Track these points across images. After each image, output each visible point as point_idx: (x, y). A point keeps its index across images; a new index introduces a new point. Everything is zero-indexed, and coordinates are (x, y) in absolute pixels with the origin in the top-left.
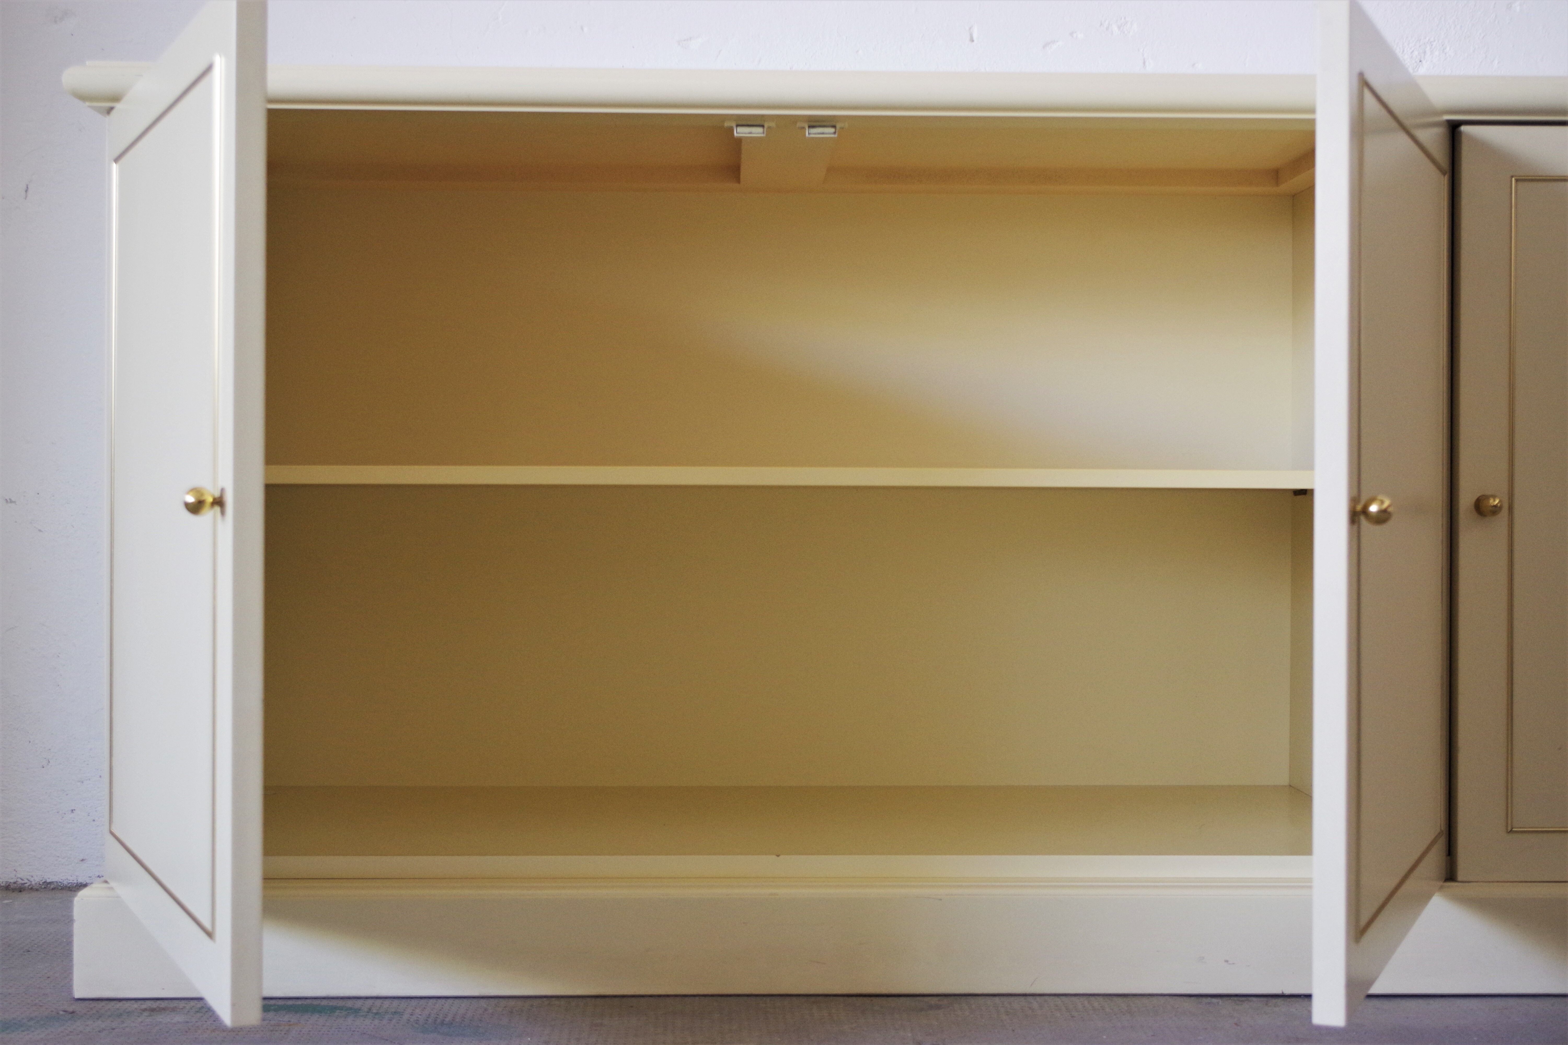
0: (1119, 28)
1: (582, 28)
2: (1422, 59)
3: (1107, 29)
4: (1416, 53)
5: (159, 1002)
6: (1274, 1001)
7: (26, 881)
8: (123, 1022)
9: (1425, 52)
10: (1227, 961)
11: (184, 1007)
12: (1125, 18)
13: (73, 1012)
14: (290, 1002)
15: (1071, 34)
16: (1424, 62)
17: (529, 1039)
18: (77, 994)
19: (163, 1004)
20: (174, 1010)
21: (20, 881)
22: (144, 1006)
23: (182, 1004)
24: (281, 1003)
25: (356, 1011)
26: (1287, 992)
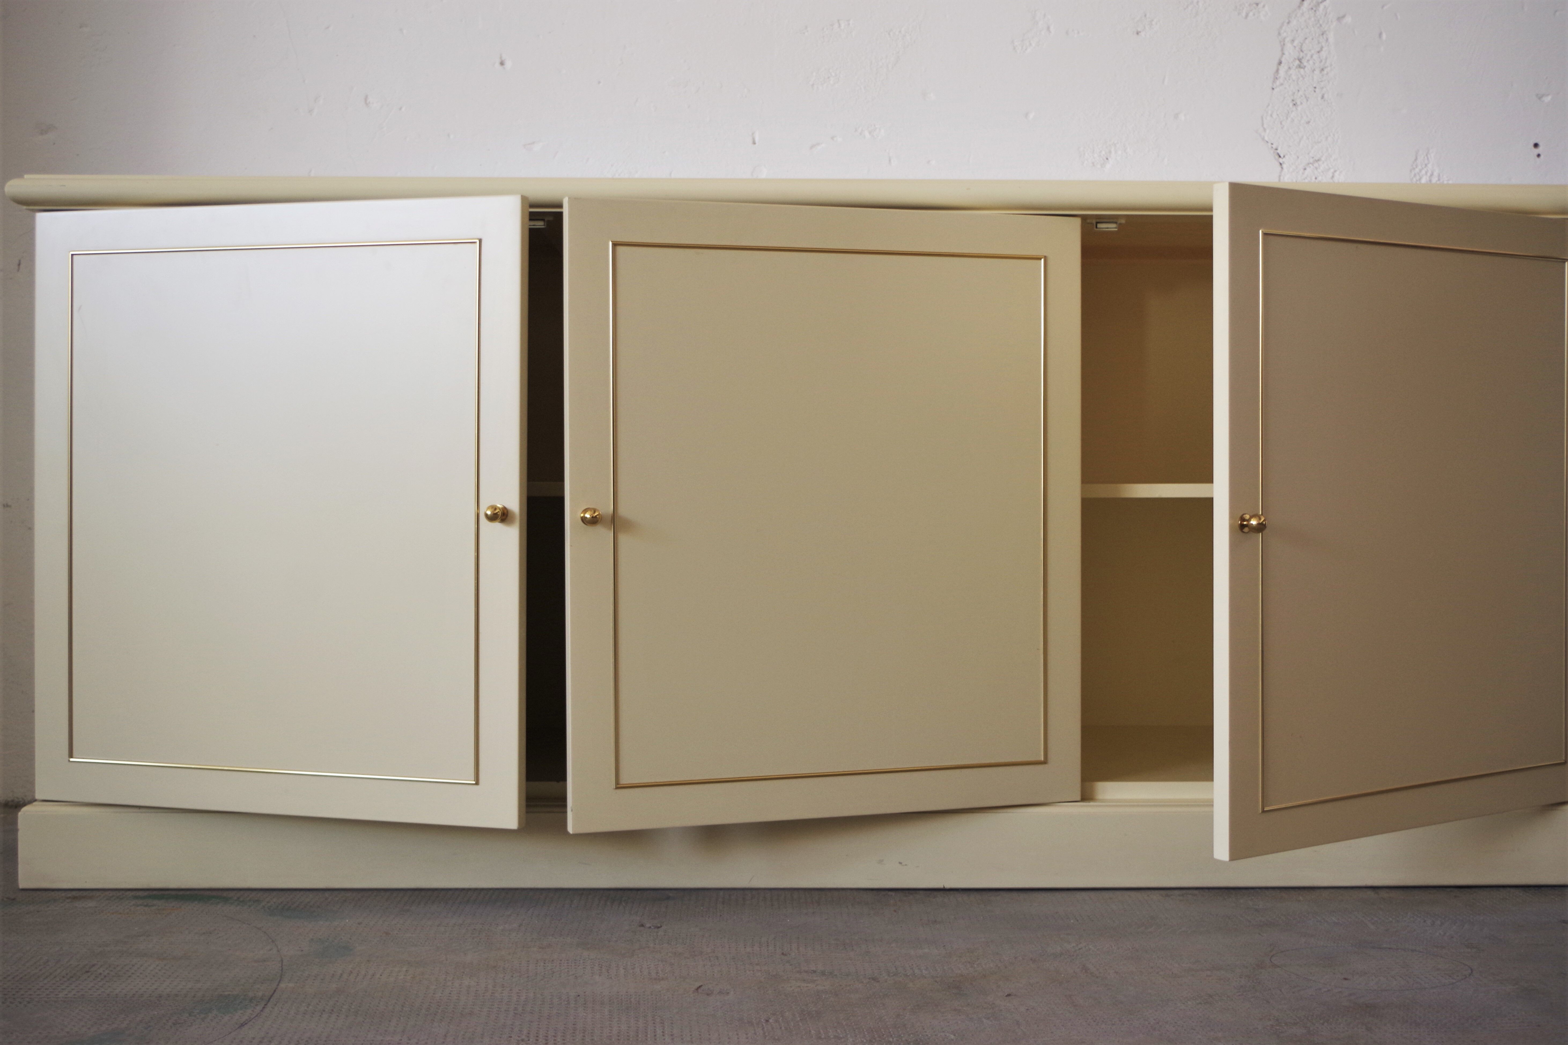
0: (870, 133)
1: (449, 135)
2: (1109, 158)
3: (861, 134)
4: (1103, 153)
5: (82, 892)
6: (936, 893)
7: (21, 800)
8: (48, 907)
9: (1110, 152)
10: (900, 863)
11: (100, 896)
12: (875, 125)
13: (14, 899)
14: (181, 893)
15: (832, 138)
16: (1110, 159)
17: (347, 921)
18: (21, 886)
19: (85, 894)
20: (91, 898)
21: (17, 800)
22: (70, 895)
23: (98, 893)
24: (173, 893)
25: (226, 900)
26: (948, 886)
